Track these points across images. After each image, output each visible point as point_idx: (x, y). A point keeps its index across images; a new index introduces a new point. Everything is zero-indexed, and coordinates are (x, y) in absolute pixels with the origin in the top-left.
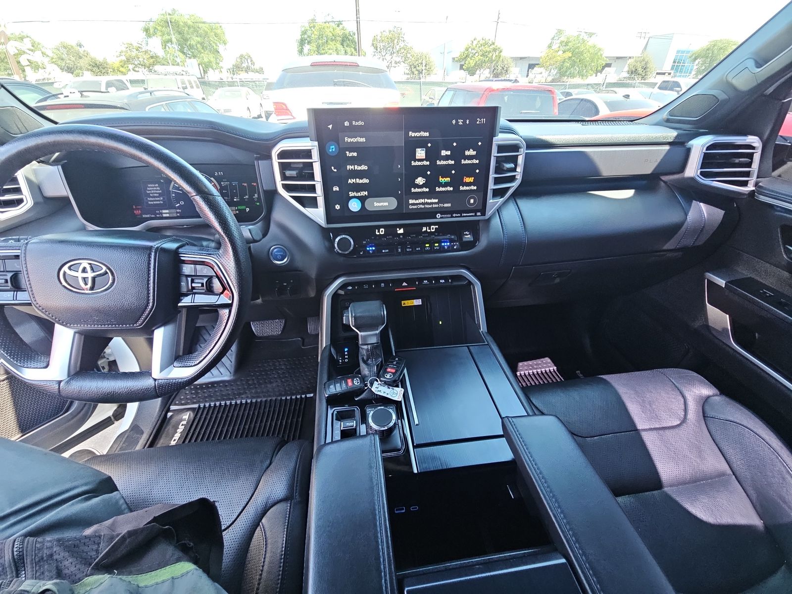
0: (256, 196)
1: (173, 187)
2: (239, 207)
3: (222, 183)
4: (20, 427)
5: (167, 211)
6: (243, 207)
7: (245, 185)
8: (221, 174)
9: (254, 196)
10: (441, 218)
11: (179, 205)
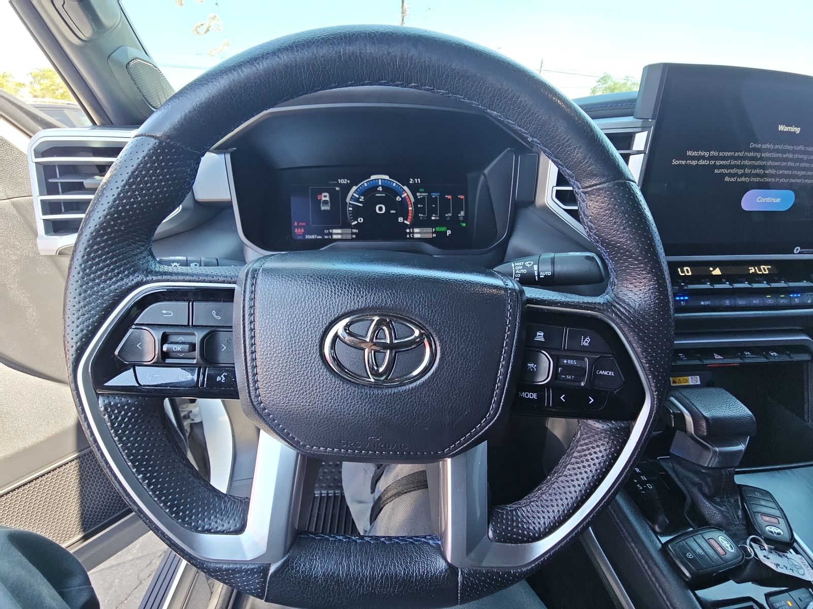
0: (462, 213)
1: (351, 198)
2: (438, 229)
3: (418, 194)
4: (83, 524)
5: (339, 231)
6: (443, 229)
7: (449, 197)
8: (418, 181)
9: (460, 214)
10: (800, 253)
11: (356, 222)
